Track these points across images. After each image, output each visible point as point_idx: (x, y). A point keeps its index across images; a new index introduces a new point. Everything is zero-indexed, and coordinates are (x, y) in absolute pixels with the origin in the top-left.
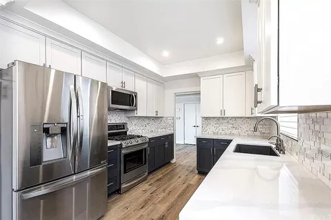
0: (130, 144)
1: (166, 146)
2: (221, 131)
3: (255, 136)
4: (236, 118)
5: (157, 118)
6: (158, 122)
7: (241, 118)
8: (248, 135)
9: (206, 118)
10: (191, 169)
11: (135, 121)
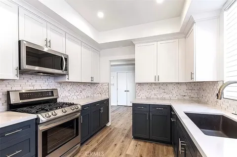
0: (52, 117)
1: (102, 111)
2: (153, 96)
3: (184, 100)
4: (167, 84)
5: (92, 84)
6: (94, 87)
7: (172, 83)
8: (178, 99)
9: (140, 84)
10: (126, 132)
11: (69, 87)
